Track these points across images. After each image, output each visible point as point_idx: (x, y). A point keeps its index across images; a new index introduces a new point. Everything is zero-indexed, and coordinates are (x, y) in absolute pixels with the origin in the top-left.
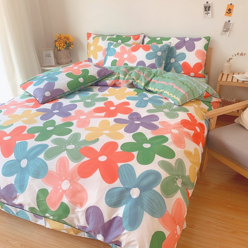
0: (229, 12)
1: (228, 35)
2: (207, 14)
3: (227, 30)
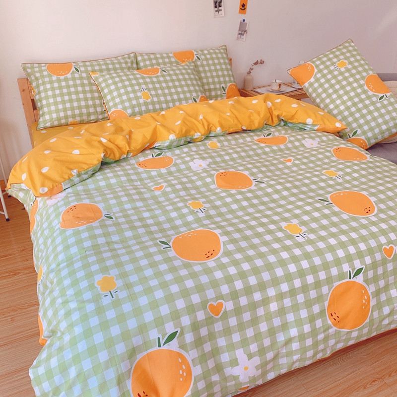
0: (243, 8)
1: (244, 39)
2: (218, 11)
3: (243, 32)
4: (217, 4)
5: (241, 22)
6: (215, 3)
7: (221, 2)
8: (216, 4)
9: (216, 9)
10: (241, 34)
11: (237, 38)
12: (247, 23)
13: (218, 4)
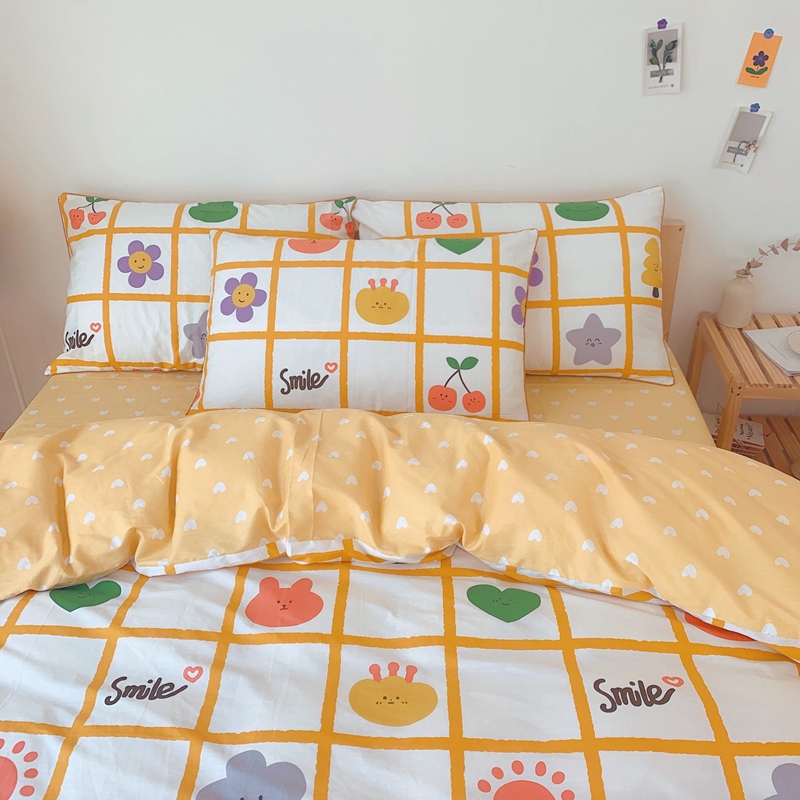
0: (755, 68)
1: (747, 165)
2: (661, 75)
3: (743, 146)
4: (660, 53)
5: (741, 114)
6: (653, 48)
7: (674, 44)
8: (654, 52)
9: (655, 68)
10: (738, 151)
11: (721, 163)
12: (764, 118)
13: (662, 51)
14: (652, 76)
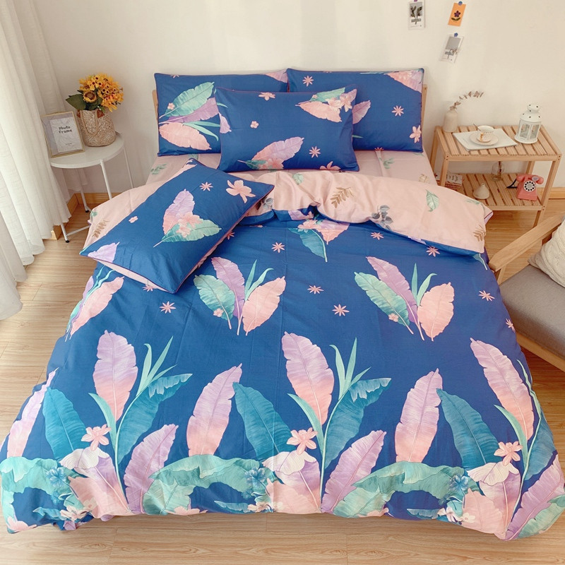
0: (456, 18)
1: (453, 60)
2: (416, 21)
3: (451, 51)
4: (415, 12)
5: (450, 38)
6: (412, 10)
7: (421, 9)
9: (413, 18)
10: (449, 54)
11: (442, 59)
12: (460, 39)
14: (413, 21)
